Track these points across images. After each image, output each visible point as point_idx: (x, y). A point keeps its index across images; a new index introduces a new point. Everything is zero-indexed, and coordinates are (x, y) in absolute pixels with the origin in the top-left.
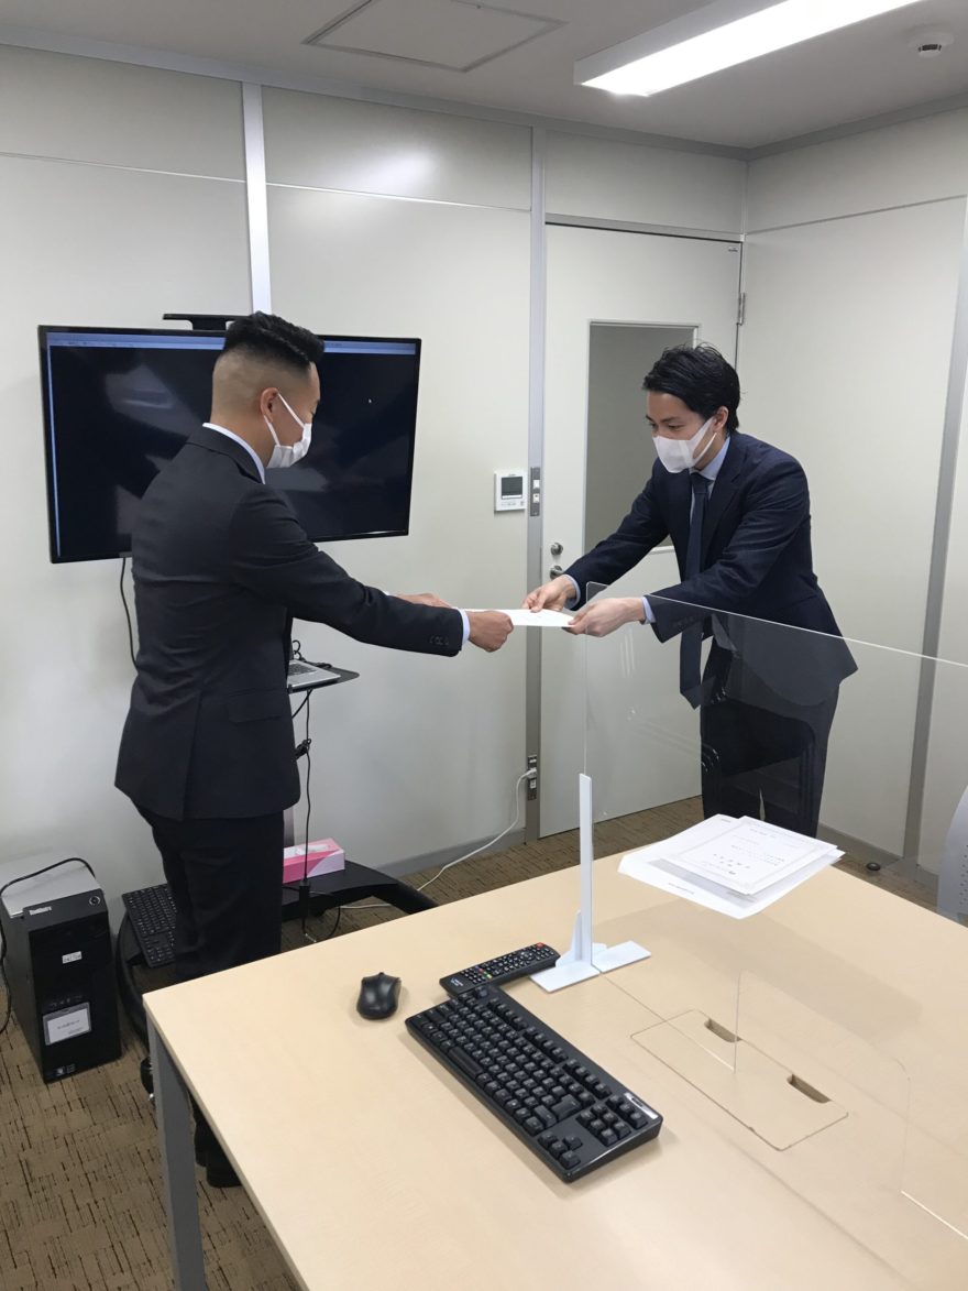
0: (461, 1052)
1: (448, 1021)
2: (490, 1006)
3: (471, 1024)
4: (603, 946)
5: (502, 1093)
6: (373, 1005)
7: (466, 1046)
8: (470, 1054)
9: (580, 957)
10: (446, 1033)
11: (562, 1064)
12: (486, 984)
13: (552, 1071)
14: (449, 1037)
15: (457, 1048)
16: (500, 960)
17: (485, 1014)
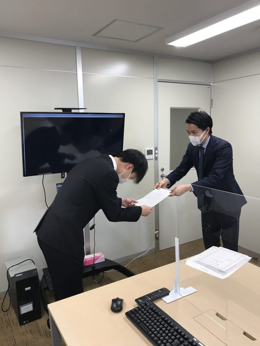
0: (142, 324)
1: (138, 313)
2: (151, 309)
3: (145, 314)
4: (183, 288)
5: (156, 338)
6: (115, 308)
7: (146, 325)
9: (176, 292)
10: (138, 317)
11: (174, 328)
12: (149, 301)
13: (171, 331)
14: (139, 319)
15: (141, 323)
16: (153, 293)
17: (149, 311)
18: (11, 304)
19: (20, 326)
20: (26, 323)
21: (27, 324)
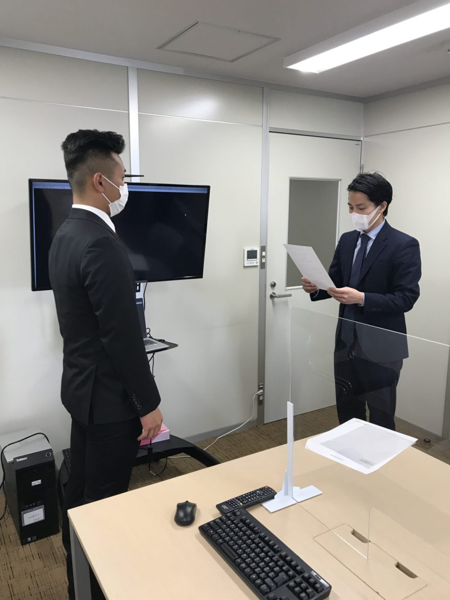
0: (227, 545)
1: (220, 528)
2: (242, 521)
3: (232, 530)
4: (299, 488)
5: (248, 570)
6: (182, 519)
7: (229, 543)
8: (231, 547)
9: (286, 494)
10: (219, 535)
11: (279, 554)
12: (239, 508)
13: (274, 558)
14: (221, 537)
15: (225, 544)
16: (247, 495)
17: (239, 525)
18: (7, 509)
19: (22, 547)
20: (31, 541)
21: (34, 543)
